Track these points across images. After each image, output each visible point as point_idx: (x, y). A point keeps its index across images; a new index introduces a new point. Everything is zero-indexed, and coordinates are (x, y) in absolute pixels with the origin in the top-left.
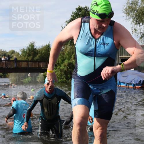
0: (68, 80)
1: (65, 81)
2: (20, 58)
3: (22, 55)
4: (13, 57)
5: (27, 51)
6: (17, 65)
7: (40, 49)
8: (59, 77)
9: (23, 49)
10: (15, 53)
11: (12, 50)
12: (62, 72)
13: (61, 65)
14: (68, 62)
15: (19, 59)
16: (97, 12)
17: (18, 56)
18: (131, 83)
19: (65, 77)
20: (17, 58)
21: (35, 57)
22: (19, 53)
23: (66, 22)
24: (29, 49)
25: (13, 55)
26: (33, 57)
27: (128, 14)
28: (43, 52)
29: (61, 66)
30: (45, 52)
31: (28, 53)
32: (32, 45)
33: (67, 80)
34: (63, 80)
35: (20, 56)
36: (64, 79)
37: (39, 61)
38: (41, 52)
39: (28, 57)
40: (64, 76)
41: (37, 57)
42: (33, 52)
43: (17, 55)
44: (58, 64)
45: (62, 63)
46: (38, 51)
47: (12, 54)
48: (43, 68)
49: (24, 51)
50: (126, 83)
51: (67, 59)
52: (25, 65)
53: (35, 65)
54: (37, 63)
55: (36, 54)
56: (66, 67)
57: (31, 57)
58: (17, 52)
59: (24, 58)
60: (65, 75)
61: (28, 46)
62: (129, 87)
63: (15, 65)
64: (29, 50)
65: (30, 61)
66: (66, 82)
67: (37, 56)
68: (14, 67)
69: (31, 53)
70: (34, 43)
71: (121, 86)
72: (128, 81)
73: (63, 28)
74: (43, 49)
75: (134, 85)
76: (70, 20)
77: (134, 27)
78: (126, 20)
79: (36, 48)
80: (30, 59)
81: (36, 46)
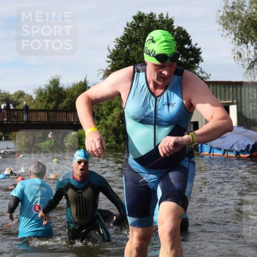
0: (120, 144)
1: (115, 145)
2: (34, 104)
3: (37, 99)
4: (20, 103)
5: (46, 92)
7: (70, 89)
9: (40, 88)
10: (25, 96)
11: (20, 91)
12: (108, 130)
13: (107, 117)
14: (119, 112)
15: (32, 107)
16: (153, 53)
17: (29, 102)
18: (232, 149)
19: (113, 138)
20: (28, 104)
21: (60, 103)
22: (31, 97)
23: (115, 41)
24: (49, 88)
25: (20, 99)
26: (58, 104)
27: (226, 25)
28: (74, 94)
29: (106, 120)
30: (79, 93)
31: (47, 96)
32: (55, 82)
33: (117, 144)
35: (35, 101)
36: (112, 142)
37: (68, 110)
38: (72, 95)
39: (47, 103)
40: (111, 137)
41: (64, 104)
42: (57, 95)
43: (29, 100)
44: (102, 115)
45: (108, 114)
46: (65, 92)
47: (19, 97)
48: (75, 123)
49: (40, 93)
50: (223, 150)
51: (117, 107)
52: (43, 117)
53: (61, 118)
54: (64, 114)
55: (62, 99)
56: (115, 121)
57: (54, 103)
58: (29, 94)
59: (42, 105)
60: (113, 136)
61: (48, 83)
62: (228, 156)
63: (25, 118)
64: (50, 91)
65: (51, 111)
66: (116, 148)
67: (65, 101)
68: (24, 121)
69: (54, 97)
70: (58, 79)
71: (214, 154)
72: (226, 146)
73: (110, 50)
74: (75, 89)
75: (238, 153)
76: (123, 37)
77: (237, 50)
78: (222, 36)
79: (61, 86)
80: (51, 107)
81: (62, 84)
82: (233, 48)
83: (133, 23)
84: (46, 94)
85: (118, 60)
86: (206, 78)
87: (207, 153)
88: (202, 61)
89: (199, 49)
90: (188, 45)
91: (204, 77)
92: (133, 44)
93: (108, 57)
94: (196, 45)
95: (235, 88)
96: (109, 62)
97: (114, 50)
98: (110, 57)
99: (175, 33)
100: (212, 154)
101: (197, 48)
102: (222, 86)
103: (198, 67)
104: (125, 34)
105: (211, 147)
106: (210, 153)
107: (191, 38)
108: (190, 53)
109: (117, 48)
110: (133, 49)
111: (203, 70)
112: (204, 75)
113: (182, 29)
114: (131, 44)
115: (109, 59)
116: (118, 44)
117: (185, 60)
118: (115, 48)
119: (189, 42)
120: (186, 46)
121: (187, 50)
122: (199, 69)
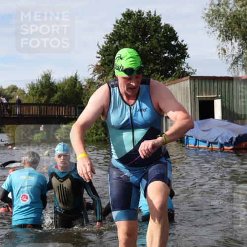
1: (104, 138)
2: (26, 98)
3: (29, 93)
4: (13, 97)
5: (38, 87)
6: (20, 112)
7: (61, 84)
8: (93, 133)
9: (32, 83)
10: (18, 90)
11: (13, 86)
12: (97, 123)
15: (25, 101)
17: (22, 96)
18: (217, 141)
20: (21, 99)
21: (52, 97)
22: (24, 91)
23: (105, 37)
24: (41, 83)
26: (49, 97)
27: (211, 23)
28: (65, 89)
30: (70, 88)
31: (39, 90)
32: (47, 77)
34: (101, 136)
35: (27, 95)
37: (59, 103)
38: (63, 89)
39: (39, 97)
40: (101, 130)
41: (55, 98)
42: (48, 89)
43: (22, 94)
46: (56, 87)
47: (12, 92)
48: (66, 117)
49: (32, 87)
50: (207, 142)
52: (34, 110)
53: (53, 111)
54: (56, 107)
55: (53, 93)
57: (46, 97)
58: (22, 89)
59: (34, 99)
60: (103, 129)
61: (40, 78)
62: (212, 149)
64: (42, 85)
65: (43, 104)
67: (56, 96)
69: (45, 91)
70: (50, 74)
71: (200, 146)
72: (211, 139)
73: (99, 47)
74: (66, 84)
75: (222, 145)
76: (113, 33)
77: (221, 46)
78: (208, 33)
79: (53, 81)
80: (43, 101)
81: (54, 79)
82: (218, 44)
83: (122, 20)
84: (38, 89)
85: (107, 56)
86: (192, 73)
87: (193, 145)
88: (188, 57)
89: (186, 46)
90: (175, 42)
91: (190, 73)
92: (122, 41)
93: (98, 53)
94: (182, 41)
95: (219, 83)
96: (99, 57)
97: (103, 46)
98: (100, 53)
99: (163, 30)
100: (197, 146)
101: (183, 44)
102: (207, 81)
103: (184, 63)
104: (114, 31)
105: (197, 140)
106: (195, 145)
107: (177, 35)
108: (177, 49)
109: (106, 44)
110: (121, 46)
111: (189, 66)
112: (190, 71)
113: (169, 26)
114: (120, 40)
115: (99, 55)
116: (108, 40)
117: (172, 56)
118: (105, 45)
119: (176, 39)
120: (173, 43)
121: (174, 46)
122: (185, 65)
